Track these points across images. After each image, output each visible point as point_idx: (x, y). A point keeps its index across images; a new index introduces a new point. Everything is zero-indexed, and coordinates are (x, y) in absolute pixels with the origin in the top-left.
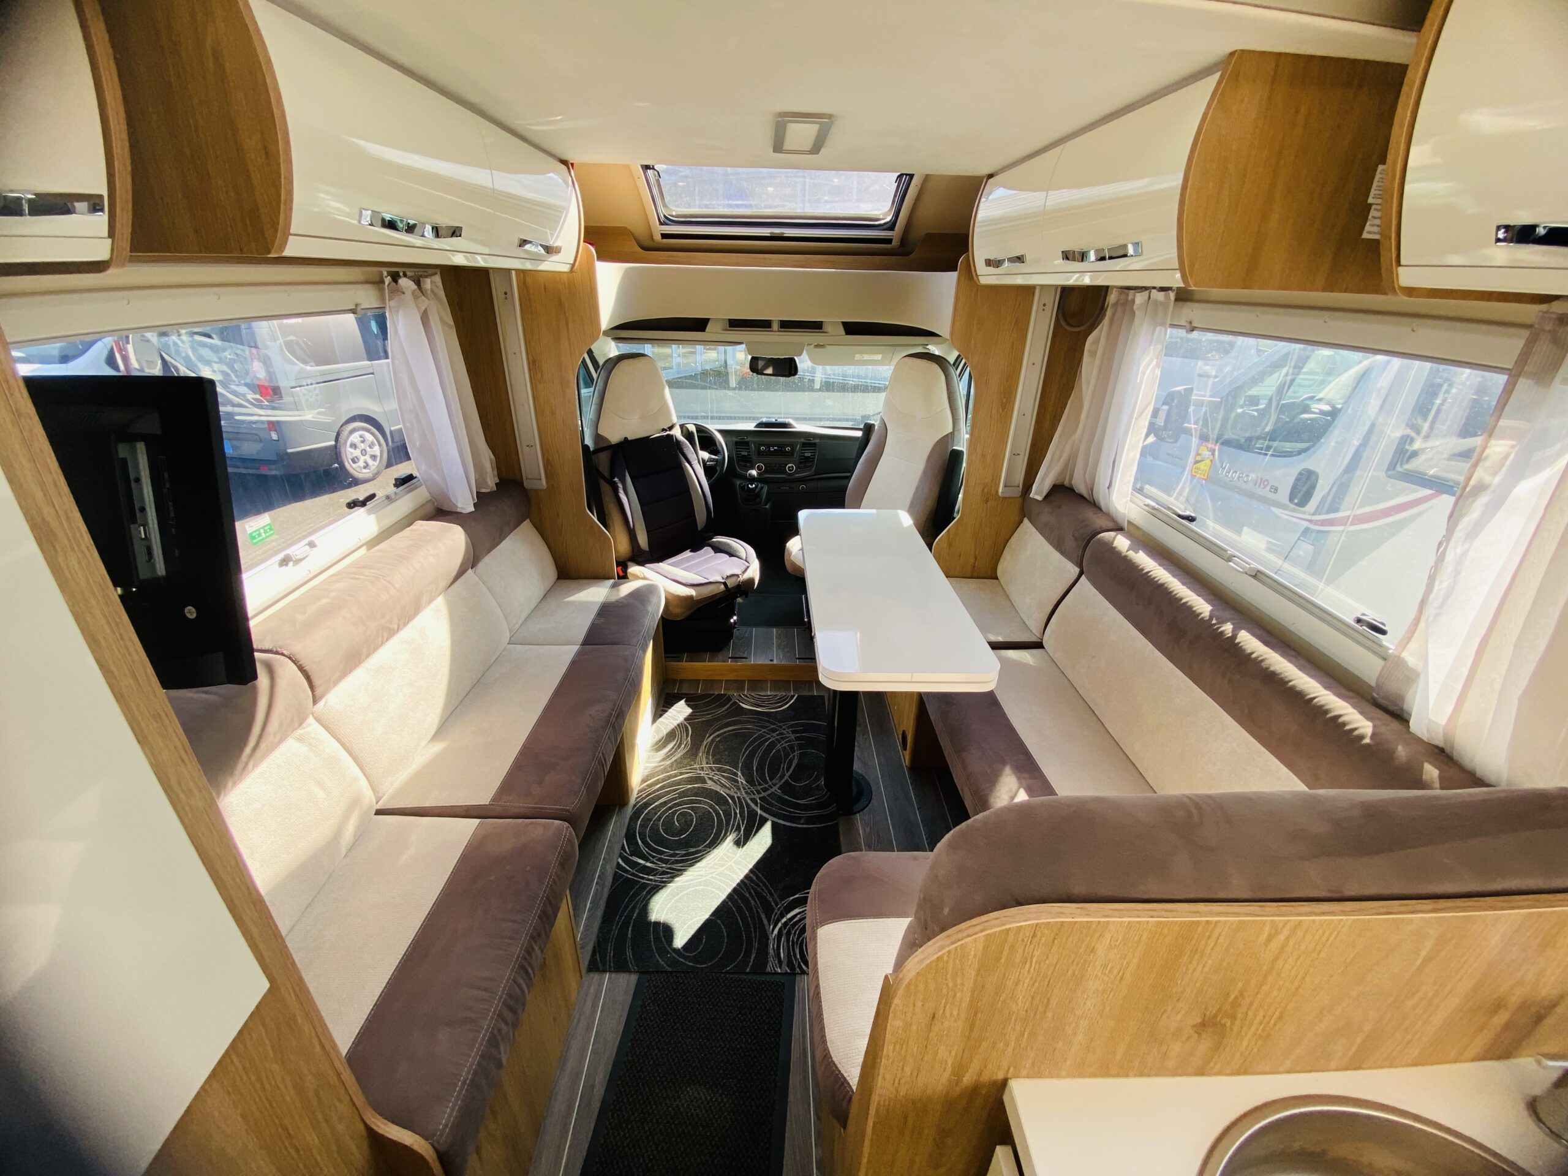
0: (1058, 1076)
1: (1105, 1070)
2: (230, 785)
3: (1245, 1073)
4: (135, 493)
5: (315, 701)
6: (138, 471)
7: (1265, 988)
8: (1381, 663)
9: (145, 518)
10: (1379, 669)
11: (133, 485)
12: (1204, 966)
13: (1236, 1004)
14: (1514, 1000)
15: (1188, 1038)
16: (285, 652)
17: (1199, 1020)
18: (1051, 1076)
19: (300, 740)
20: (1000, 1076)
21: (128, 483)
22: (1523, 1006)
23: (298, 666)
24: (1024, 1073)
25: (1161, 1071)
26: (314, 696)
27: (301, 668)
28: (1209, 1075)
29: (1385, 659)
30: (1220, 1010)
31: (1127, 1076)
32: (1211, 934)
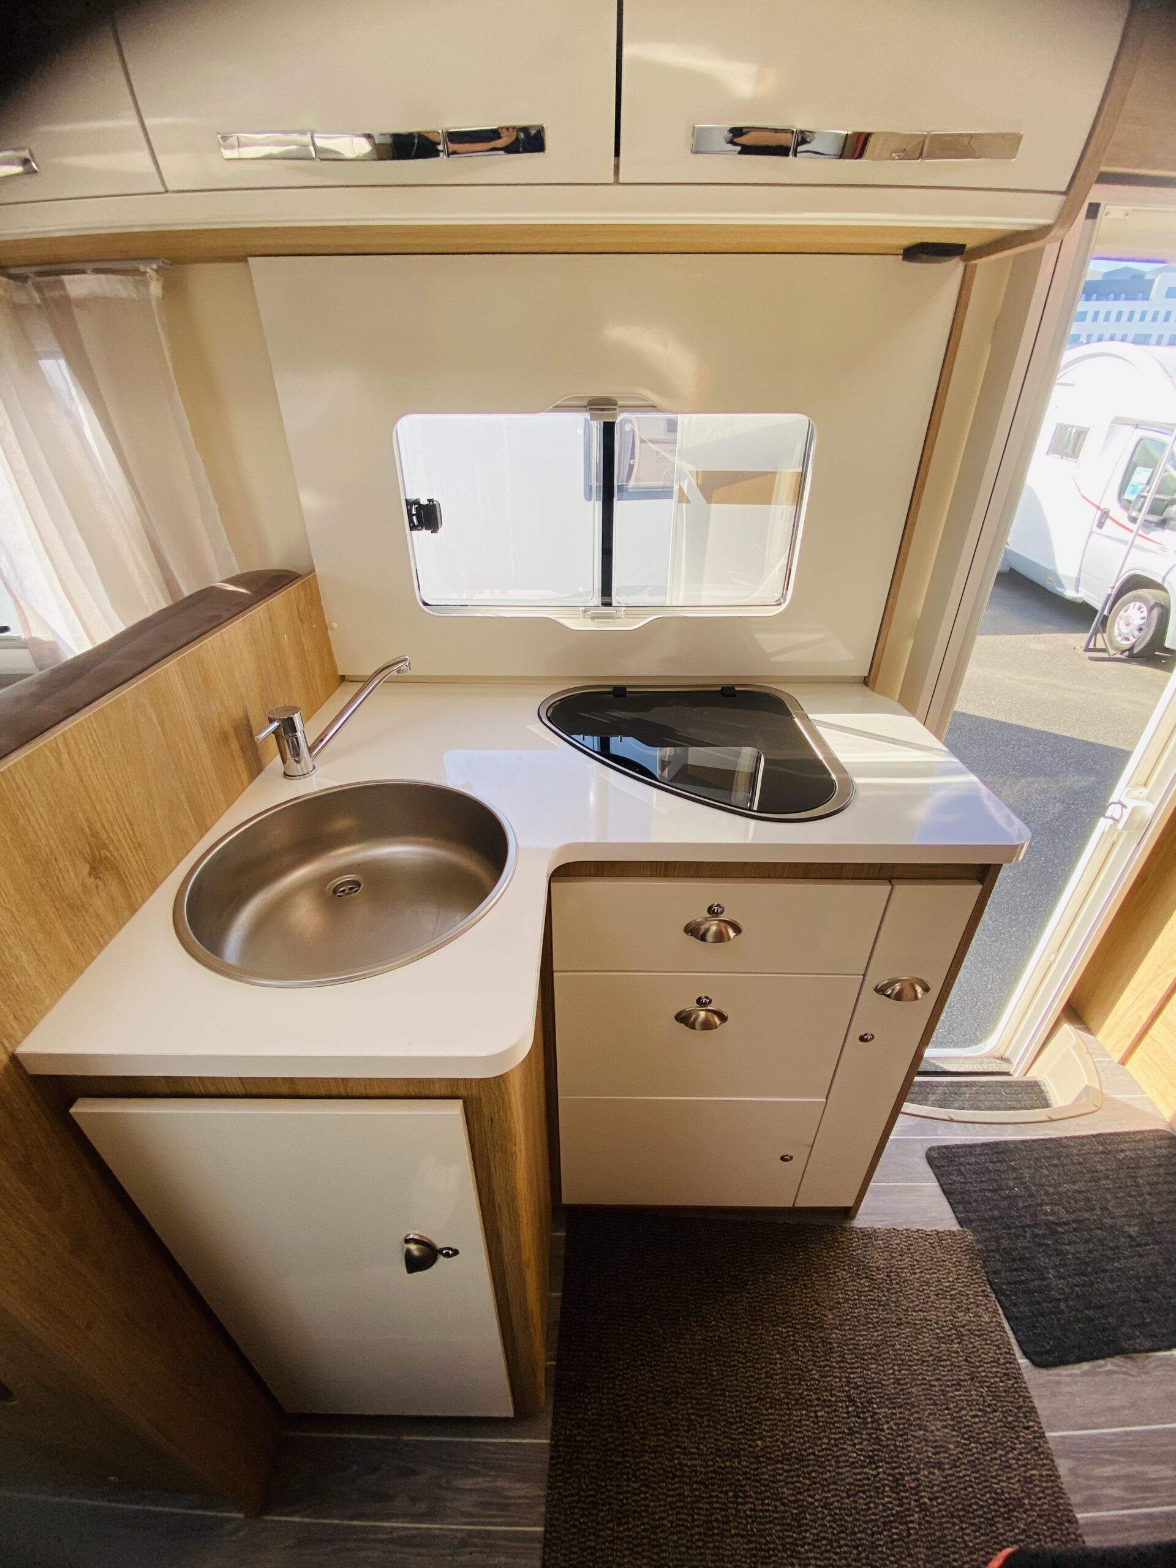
0: (48, 1009)
1: (75, 970)
3: (157, 886)
7: (98, 807)
8: (26, 652)
10: (30, 656)
12: (42, 817)
13: (95, 834)
14: (228, 728)
15: (97, 887)
17: (88, 866)
18: (42, 1016)
20: (5, 1058)
22: (237, 730)
24: (19, 1034)
25: (111, 932)
28: (140, 906)
29: (26, 648)
30: (91, 848)
31: (93, 958)
32: (16, 783)
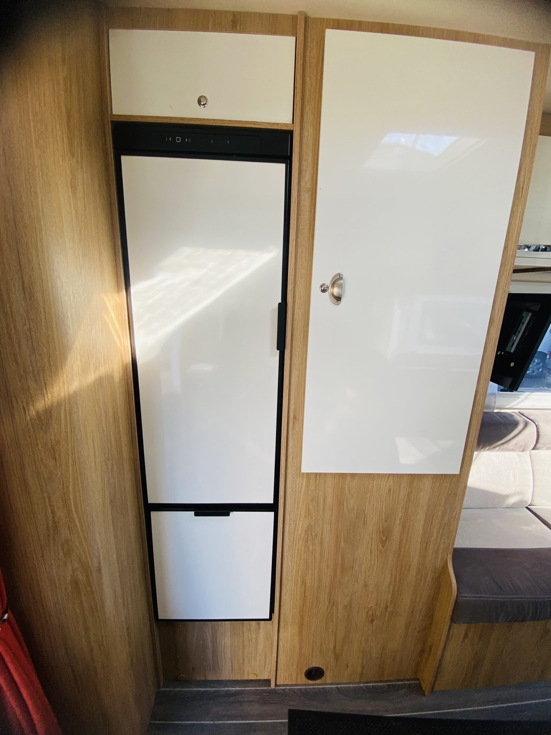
2: (487, 448)
4: (520, 327)
5: (534, 448)
6: (525, 321)
9: (518, 335)
11: (521, 324)
16: (536, 423)
19: (518, 455)
21: (520, 321)
23: (537, 430)
26: (535, 445)
27: (538, 432)
